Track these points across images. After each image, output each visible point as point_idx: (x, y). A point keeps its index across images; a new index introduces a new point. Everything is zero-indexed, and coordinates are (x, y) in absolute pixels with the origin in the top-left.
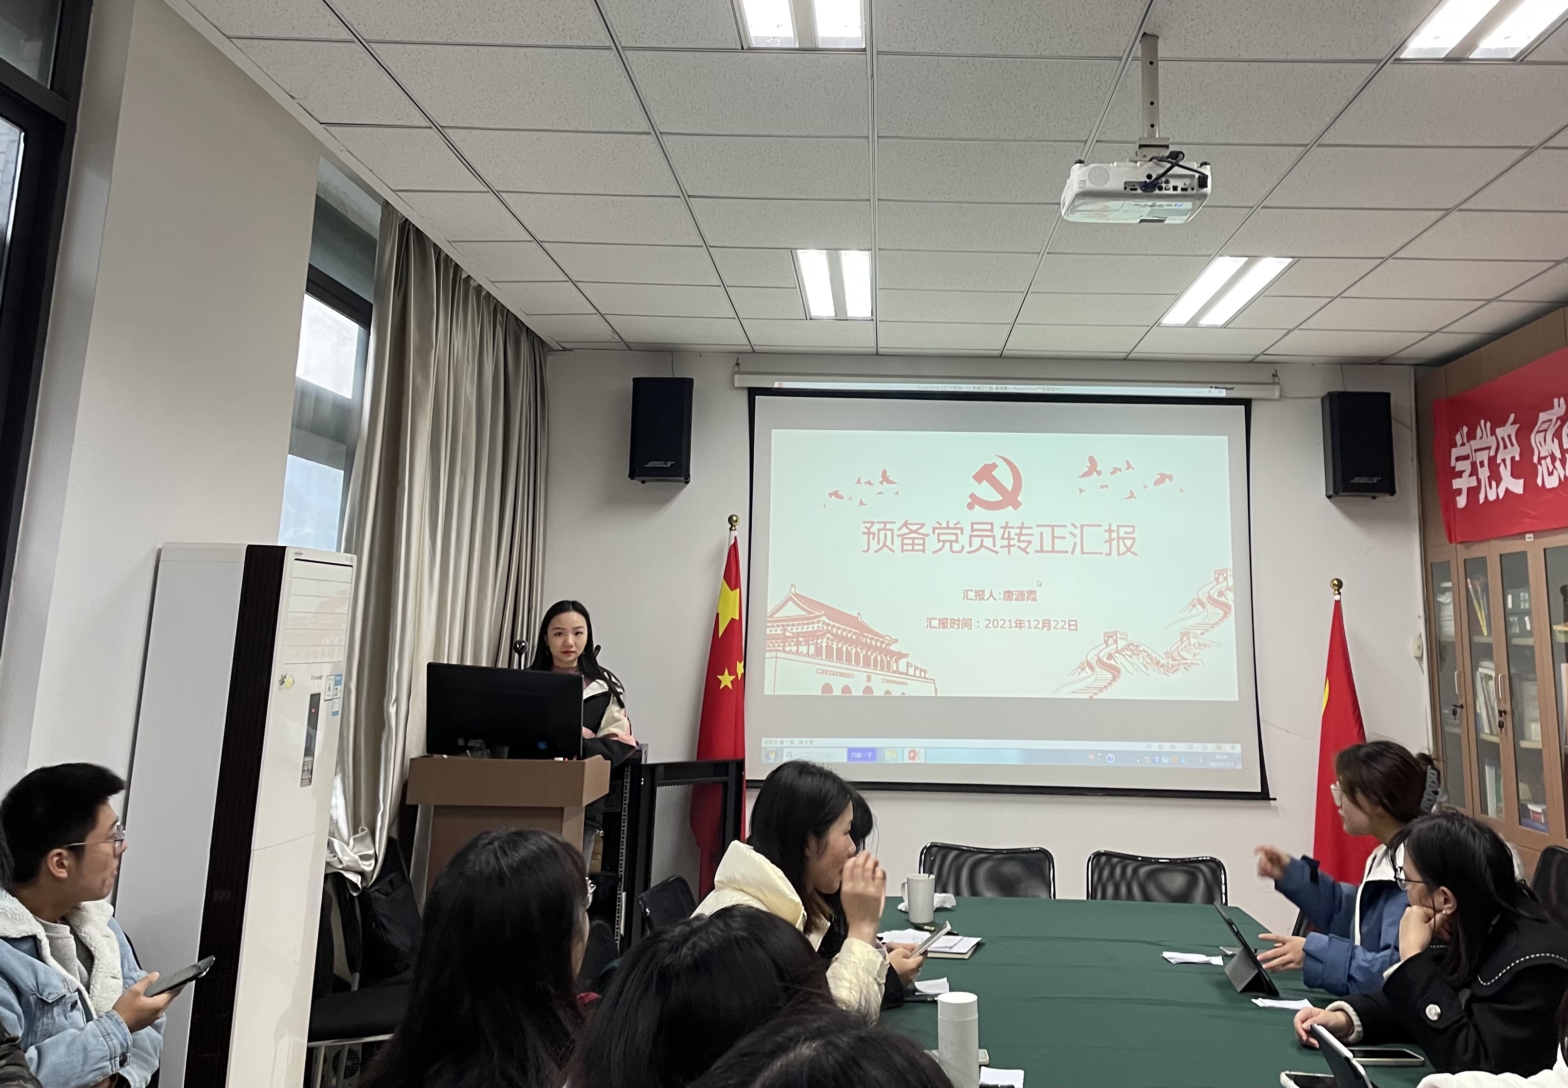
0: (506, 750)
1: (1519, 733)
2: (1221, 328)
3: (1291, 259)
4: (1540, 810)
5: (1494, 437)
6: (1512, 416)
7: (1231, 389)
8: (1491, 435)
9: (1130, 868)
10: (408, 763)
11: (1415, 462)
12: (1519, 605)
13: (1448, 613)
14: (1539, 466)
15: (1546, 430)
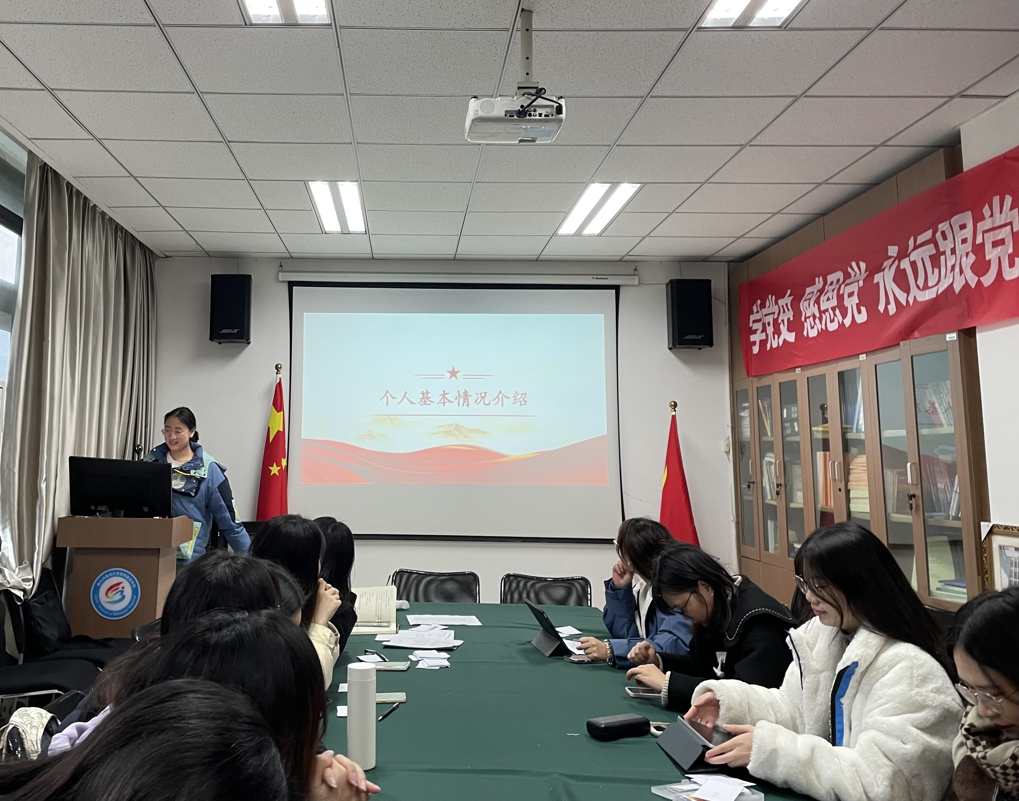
0: (123, 512)
1: (789, 498)
2: (597, 236)
3: (639, 185)
5: (777, 306)
6: (789, 291)
7: (606, 279)
8: (775, 305)
9: (529, 584)
10: (56, 521)
11: (727, 325)
12: (791, 415)
13: (746, 423)
14: (805, 324)
15: (810, 299)
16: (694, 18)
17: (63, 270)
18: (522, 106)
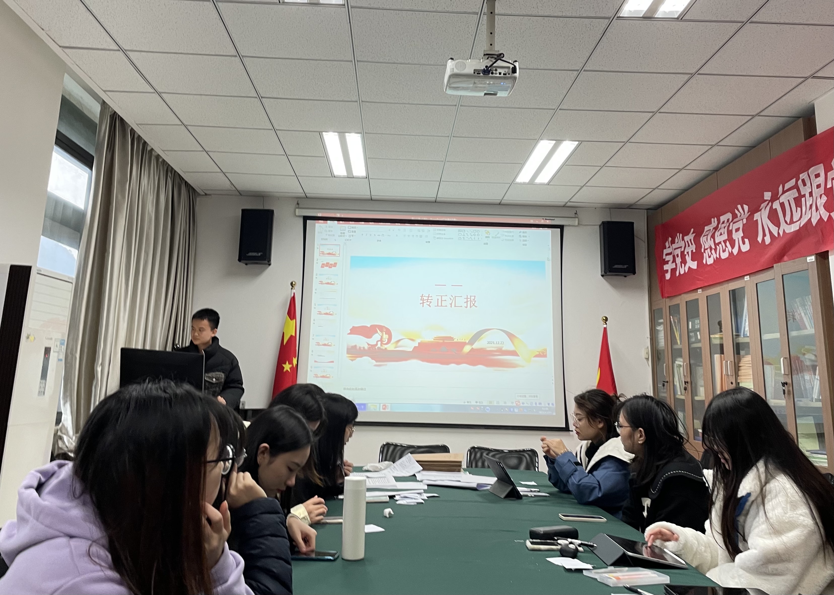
1: (694, 392)
2: (545, 185)
3: (578, 142)
6: (692, 230)
7: (553, 220)
8: (682, 240)
9: (490, 455)
11: (647, 259)
12: (695, 327)
13: (661, 335)
14: (704, 254)
15: (707, 235)
17: (124, 197)
18: (487, 67)
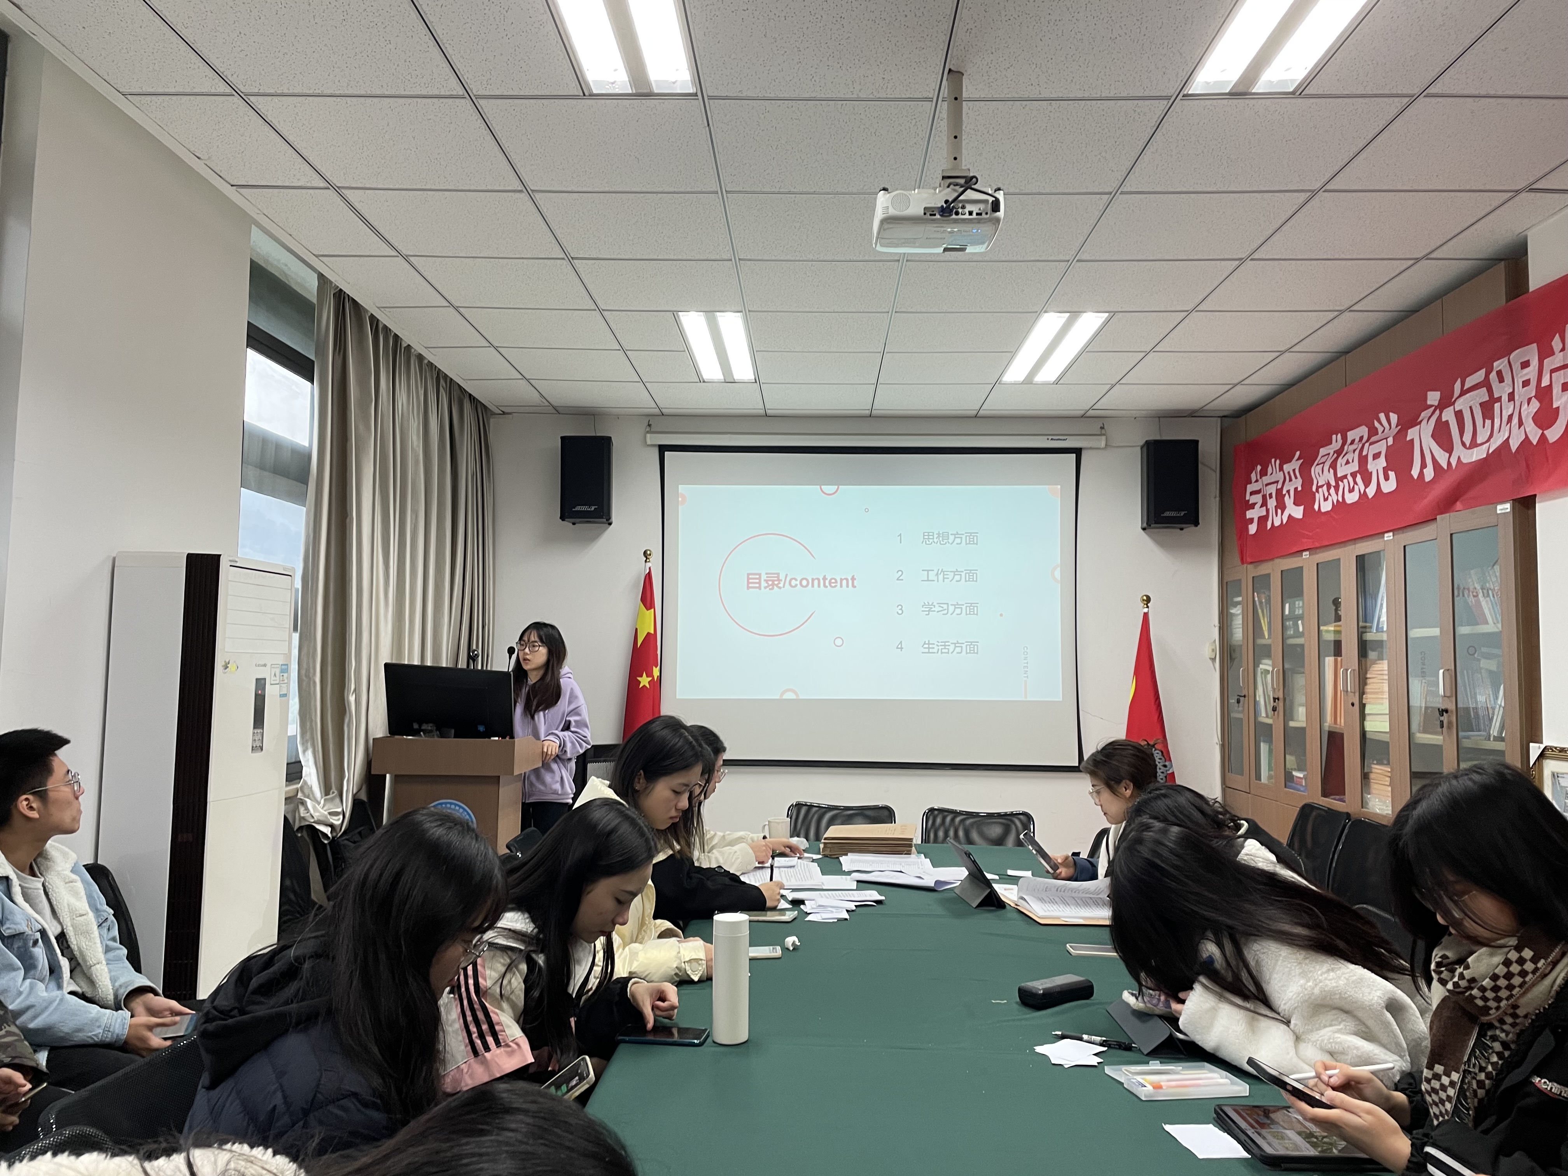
0: (453, 731)
1: (1288, 715)
2: (1052, 384)
3: (1107, 314)
4: (1301, 775)
5: (1282, 472)
6: (1298, 453)
7: (1064, 440)
8: (1280, 470)
9: (958, 819)
10: (371, 742)
11: (1218, 499)
12: (1295, 611)
13: (1238, 622)
14: (1317, 494)
15: (1324, 463)
16: (1179, 81)
17: (368, 428)
18: (946, 202)
